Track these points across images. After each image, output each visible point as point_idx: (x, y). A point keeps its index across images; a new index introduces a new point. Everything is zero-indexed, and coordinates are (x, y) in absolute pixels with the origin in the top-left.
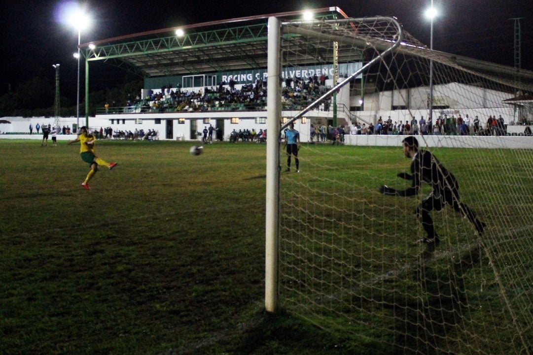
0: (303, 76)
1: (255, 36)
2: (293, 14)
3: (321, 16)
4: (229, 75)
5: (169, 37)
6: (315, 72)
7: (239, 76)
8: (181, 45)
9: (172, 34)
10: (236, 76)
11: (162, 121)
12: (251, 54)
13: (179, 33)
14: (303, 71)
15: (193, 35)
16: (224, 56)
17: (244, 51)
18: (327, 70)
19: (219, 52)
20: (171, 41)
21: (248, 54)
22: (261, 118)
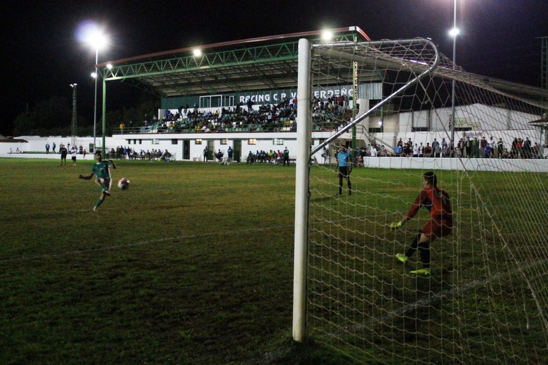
0: (321, 97)
1: (274, 55)
2: (312, 34)
3: (340, 36)
4: (247, 96)
5: (187, 57)
6: (334, 92)
7: (257, 96)
8: (199, 65)
9: (189, 54)
10: (254, 96)
11: (178, 141)
12: (269, 74)
13: (197, 52)
14: (322, 92)
15: (210, 55)
16: (242, 76)
17: (262, 71)
18: (346, 90)
19: (237, 72)
20: (189, 61)
21: (266, 74)
22: (279, 139)
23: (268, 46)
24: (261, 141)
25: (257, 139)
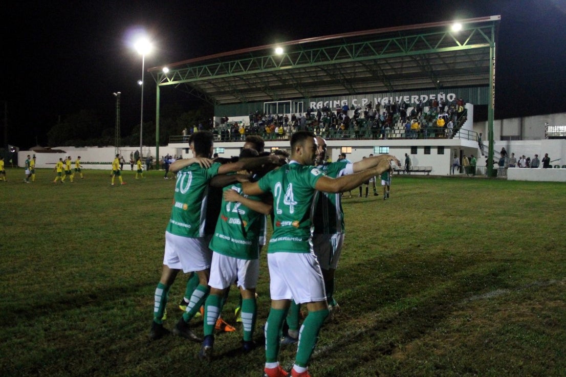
0: (412, 102)
2: (439, 25)
3: (473, 28)
4: (319, 101)
5: (262, 57)
6: (429, 97)
7: (331, 102)
8: (278, 66)
9: (269, 52)
10: (328, 102)
12: (349, 77)
13: (279, 51)
14: (413, 97)
15: (294, 53)
16: (316, 80)
17: (342, 74)
18: (444, 95)
19: (311, 75)
20: (265, 62)
21: (347, 77)
22: (382, 147)
23: (371, 42)
24: (358, 150)
25: (353, 147)
